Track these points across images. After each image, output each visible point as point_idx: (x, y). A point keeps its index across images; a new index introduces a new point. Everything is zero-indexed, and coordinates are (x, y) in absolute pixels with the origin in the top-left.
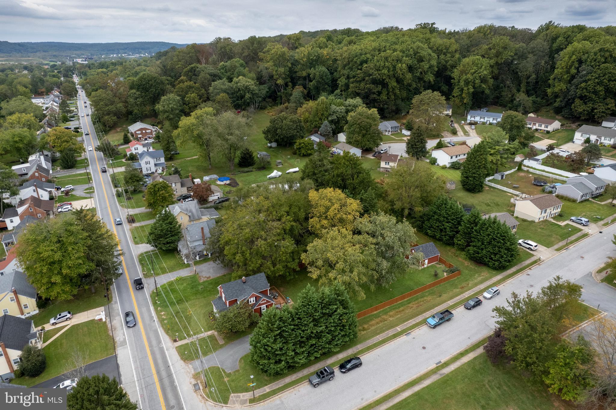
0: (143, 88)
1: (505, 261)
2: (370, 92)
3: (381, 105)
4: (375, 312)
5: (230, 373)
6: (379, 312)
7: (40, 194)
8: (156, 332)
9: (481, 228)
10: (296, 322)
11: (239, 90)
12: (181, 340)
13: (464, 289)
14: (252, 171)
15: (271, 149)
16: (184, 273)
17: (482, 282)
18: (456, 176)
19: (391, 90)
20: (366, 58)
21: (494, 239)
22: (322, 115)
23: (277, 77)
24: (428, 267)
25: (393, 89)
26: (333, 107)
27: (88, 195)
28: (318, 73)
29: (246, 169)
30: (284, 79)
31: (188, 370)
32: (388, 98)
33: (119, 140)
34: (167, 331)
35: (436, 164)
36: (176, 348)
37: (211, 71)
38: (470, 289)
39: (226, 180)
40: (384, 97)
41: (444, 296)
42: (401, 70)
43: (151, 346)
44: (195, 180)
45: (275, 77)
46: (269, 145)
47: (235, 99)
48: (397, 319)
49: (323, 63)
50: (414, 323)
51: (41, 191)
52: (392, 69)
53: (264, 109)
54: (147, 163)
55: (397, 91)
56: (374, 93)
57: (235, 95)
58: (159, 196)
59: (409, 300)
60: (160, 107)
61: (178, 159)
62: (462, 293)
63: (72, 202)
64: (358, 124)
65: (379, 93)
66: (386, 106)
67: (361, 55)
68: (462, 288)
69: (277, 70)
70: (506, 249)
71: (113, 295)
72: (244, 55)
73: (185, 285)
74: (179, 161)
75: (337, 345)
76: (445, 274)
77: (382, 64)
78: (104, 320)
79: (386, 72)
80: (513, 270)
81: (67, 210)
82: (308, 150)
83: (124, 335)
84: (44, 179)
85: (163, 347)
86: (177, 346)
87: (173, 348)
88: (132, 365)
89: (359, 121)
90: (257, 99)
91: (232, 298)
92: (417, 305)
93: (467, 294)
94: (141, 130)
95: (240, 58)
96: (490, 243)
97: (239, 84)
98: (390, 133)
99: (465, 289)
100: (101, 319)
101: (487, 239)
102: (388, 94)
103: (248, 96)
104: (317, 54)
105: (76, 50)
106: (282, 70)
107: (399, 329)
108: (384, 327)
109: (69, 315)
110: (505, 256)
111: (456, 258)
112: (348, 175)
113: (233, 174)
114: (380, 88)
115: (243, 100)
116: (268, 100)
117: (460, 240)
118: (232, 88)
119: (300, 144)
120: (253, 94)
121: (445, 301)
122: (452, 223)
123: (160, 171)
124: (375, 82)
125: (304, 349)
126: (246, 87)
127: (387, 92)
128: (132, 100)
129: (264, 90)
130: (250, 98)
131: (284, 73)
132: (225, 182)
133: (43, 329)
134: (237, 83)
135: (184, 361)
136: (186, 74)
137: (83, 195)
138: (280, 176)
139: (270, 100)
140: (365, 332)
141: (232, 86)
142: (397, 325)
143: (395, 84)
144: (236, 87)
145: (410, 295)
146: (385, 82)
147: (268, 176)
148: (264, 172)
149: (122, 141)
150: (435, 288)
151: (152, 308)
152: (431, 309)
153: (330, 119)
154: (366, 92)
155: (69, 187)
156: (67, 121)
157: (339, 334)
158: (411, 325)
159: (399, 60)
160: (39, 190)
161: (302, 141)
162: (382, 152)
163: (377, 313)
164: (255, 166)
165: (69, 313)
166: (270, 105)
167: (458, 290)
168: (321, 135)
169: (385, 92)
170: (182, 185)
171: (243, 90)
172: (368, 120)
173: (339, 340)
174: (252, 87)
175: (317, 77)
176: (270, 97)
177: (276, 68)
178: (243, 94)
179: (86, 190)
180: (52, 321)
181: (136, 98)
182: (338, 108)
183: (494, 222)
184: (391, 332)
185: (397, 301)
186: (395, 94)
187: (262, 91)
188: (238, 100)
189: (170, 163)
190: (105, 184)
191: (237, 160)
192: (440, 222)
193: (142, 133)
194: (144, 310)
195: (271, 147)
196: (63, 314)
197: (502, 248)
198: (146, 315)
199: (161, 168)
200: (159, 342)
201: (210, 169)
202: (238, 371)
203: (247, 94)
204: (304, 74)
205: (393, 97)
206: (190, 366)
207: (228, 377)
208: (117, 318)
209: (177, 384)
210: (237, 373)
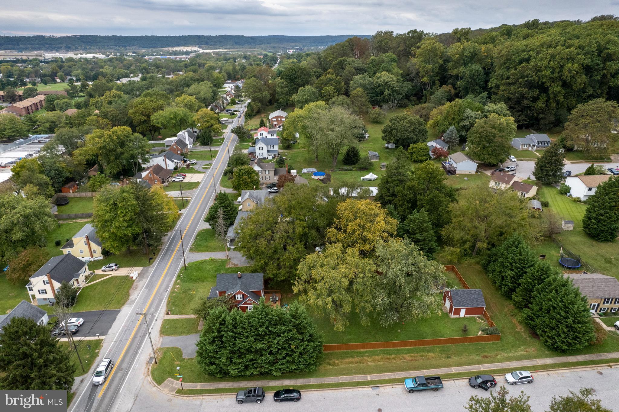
0: (290, 79)
1: (563, 342)
2: (522, 96)
3: (535, 114)
4: (362, 350)
5: (184, 359)
6: (366, 352)
7: (167, 163)
8: (161, 300)
9: (544, 289)
10: (239, 331)
11: (379, 86)
12: (173, 314)
13: (485, 359)
14: (351, 170)
15: (387, 150)
16: (220, 255)
17: (517, 359)
18: (577, 214)
19: (552, 96)
20: (527, 56)
21: (554, 308)
22: (453, 119)
23: (424, 74)
24: (464, 318)
25: (556, 96)
26: (468, 111)
27: (204, 171)
28: (468, 73)
29: (347, 167)
30: (430, 76)
31: (157, 342)
32: (546, 106)
33: (256, 125)
34: (169, 302)
35: (568, 194)
36: (165, 320)
37: (357, 65)
38: (493, 362)
39: (321, 175)
40: (540, 104)
41: (455, 359)
42: (570, 71)
44: (292, 171)
45: (421, 74)
46: (386, 145)
47: (373, 95)
48: (376, 366)
49: (480, 61)
50: (392, 377)
51: (168, 162)
52: (558, 70)
53: (405, 107)
54: (260, 149)
55: (561, 98)
56: (527, 99)
57: (374, 91)
58: (242, 180)
59: (411, 349)
60: (296, 97)
61: (295, 149)
62: (479, 363)
63: (187, 174)
64: (480, 133)
65: (535, 99)
66: (541, 116)
67: (523, 51)
68: (485, 357)
69: (424, 67)
70: (567, 326)
71: (156, 260)
72: (399, 49)
73: (213, 266)
74: (295, 150)
75: (280, 369)
76: (480, 333)
77: (545, 63)
78: (134, 278)
79: (548, 73)
80: (580, 358)
81: (179, 180)
82: (420, 155)
83: (138, 296)
84: (179, 152)
85: (155, 316)
86: (166, 318)
87: (161, 320)
88: (124, 322)
89: (481, 130)
90: (396, 97)
91: (222, 290)
92: (411, 358)
93: (483, 367)
94: (277, 117)
95: (394, 53)
96: (548, 311)
97: (380, 80)
98: (535, 149)
99: (487, 360)
100: (133, 277)
101: (545, 305)
102: (547, 101)
103: (387, 92)
104: (472, 51)
105: (293, 42)
106: (430, 66)
107: (369, 377)
108: (354, 369)
109: (114, 267)
110: (563, 336)
111: (511, 318)
112: (419, 189)
113: (332, 171)
114: (536, 92)
115: (382, 96)
116: (412, 98)
117: (517, 297)
118: (373, 83)
119: (413, 149)
120: (393, 91)
121: (449, 366)
122: (515, 272)
123: (271, 158)
124: (531, 85)
125: (241, 360)
126: (387, 83)
127: (545, 99)
128: (278, 89)
129: (408, 86)
130: (390, 95)
131: (433, 70)
132: (319, 177)
133: (94, 273)
134: (378, 78)
135: (160, 334)
136: (334, 68)
137: (201, 169)
138: (375, 180)
139: (415, 98)
140: (331, 367)
141: (372, 81)
142: (370, 373)
143: (559, 89)
144: (377, 82)
145: (415, 344)
146: (545, 86)
147: (362, 178)
148: (363, 172)
149: (259, 126)
150: (453, 346)
151: (174, 279)
152: (424, 369)
153: (461, 124)
154: (517, 97)
155: (194, 161)
156: (234, 104)
157: (284, 358)
158: (386, 378)
159: (570, 59)
160: (167, 160)
161: (415, 145)
162: (507, 170)
163: (363, 352)
164: (357, 165)
165: (116, 265)
166: (413, 103)
167: (477, 357)
168: (444, 140)
169: (543, 98)
170: (275, 174)
171: (383, 86)
172: (493, 130)
173: (282, 364)
174: (392, 84)
175: (467, 76)
176: (415, 95)
177: (424, 65)
178: (382, 90)
179: (205, 165)
180: (103, 268)
181: (282, 88)
182: (473, 113)
183: (564, 285)
184: (357, 378)
185: (394, 345)
186: (558, 103)
187: (404, 88)
188: (377, 96)
189: (287, 151)
190: (222, 162)
191: (341, 157)
192: (504, 267)
193: (277, 121)
194: (167, 279)
195: (387, 148)
196: (111, 265)
197: (561, 323)
198: (165, 284)
199: (273, 155)
200: (156, 310)
201: (315, 162)
202: (192, 359)
203: (386, 90)
204: (455, 72)
205: (554, 105)
206: (161, 340)
207: (181, 361)
208: (144, 280)
209: (140, 351)
210: (189, 361)
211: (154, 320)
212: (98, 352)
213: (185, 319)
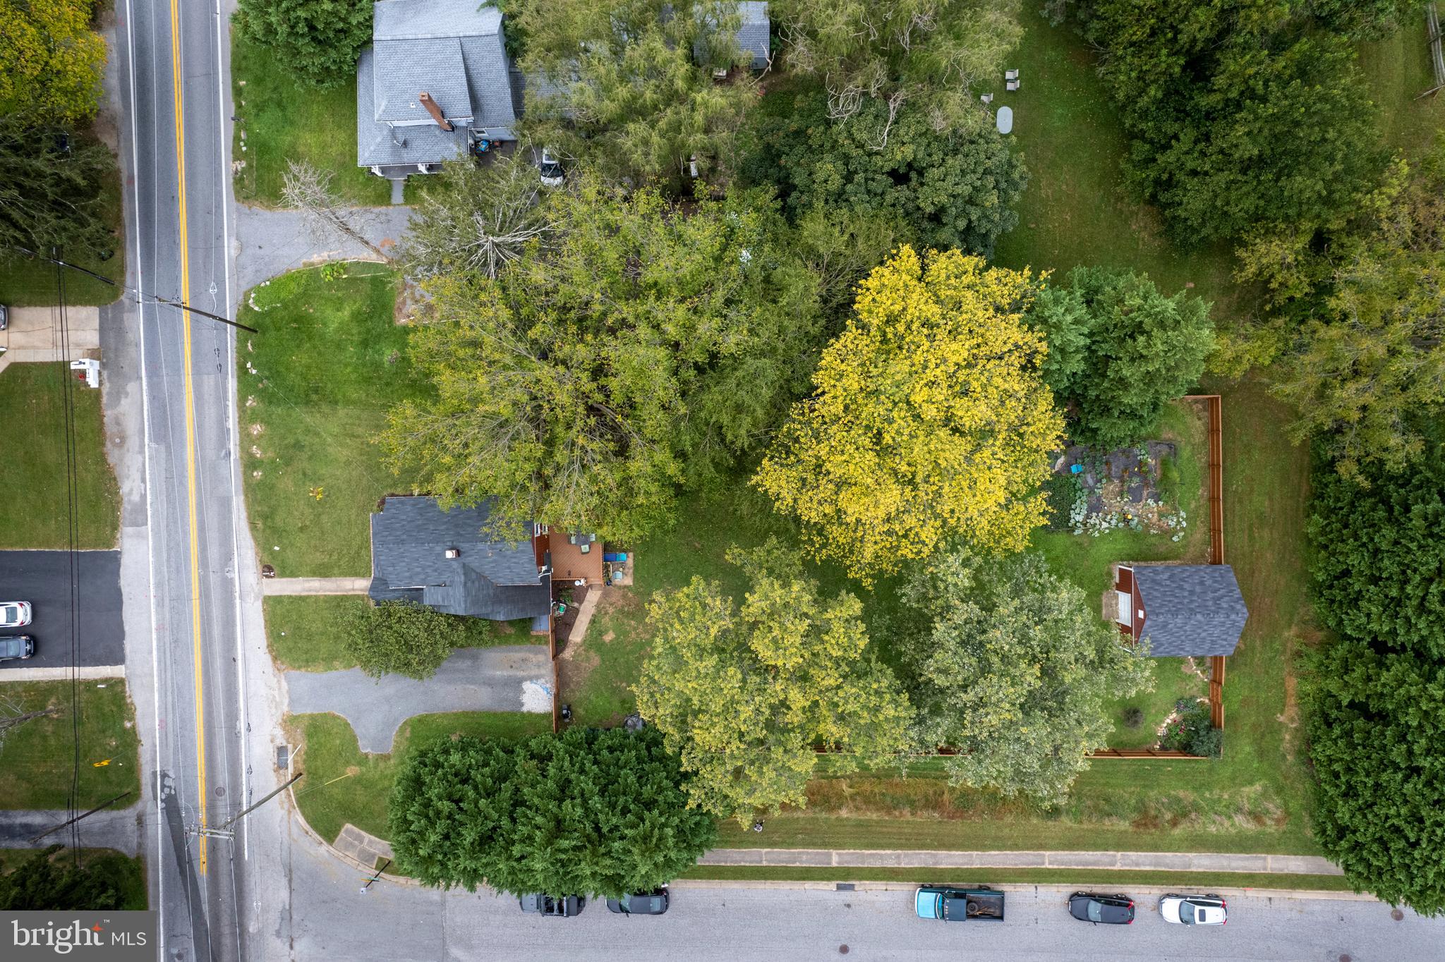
5: (366, 755)
8: (225, 503)
12: (282, 574)
13: (1142, 831)
31: (276, 693)
36: (267, 600)
38: (1156, 848)
41: (1065, 823)
43: (204, 563)
48: (861, 823)
50: (891, 864)
68: (1144, 824)
71: (129, 257)
78: (93, 381)
83: (144, 481)
85: (232, 582)
86: (268, 593)
87: (256, 598)
88: (153, 610)
93: (1122, 861)
99: (1147, 835)
100: (85, 376)
107: (836, 858)
108: (801, 828)
121: (1041, 847)
135: (275, 659)
142: (840, 845)
151: (232, 385)
152: (977, 849)
158: (878, 865)
167: (1124, 824)
184: (806, 857)
194: (209, 382)
198: (210, 411)
200: (227, 558)
202: (386, 758)
206: (284, 685)
207: (359, 764)
208: (131, 387)
209: (242, 726)
210: (382, 765)
211: (238, 601)
212: (133, 727)
213: (328, 599)
